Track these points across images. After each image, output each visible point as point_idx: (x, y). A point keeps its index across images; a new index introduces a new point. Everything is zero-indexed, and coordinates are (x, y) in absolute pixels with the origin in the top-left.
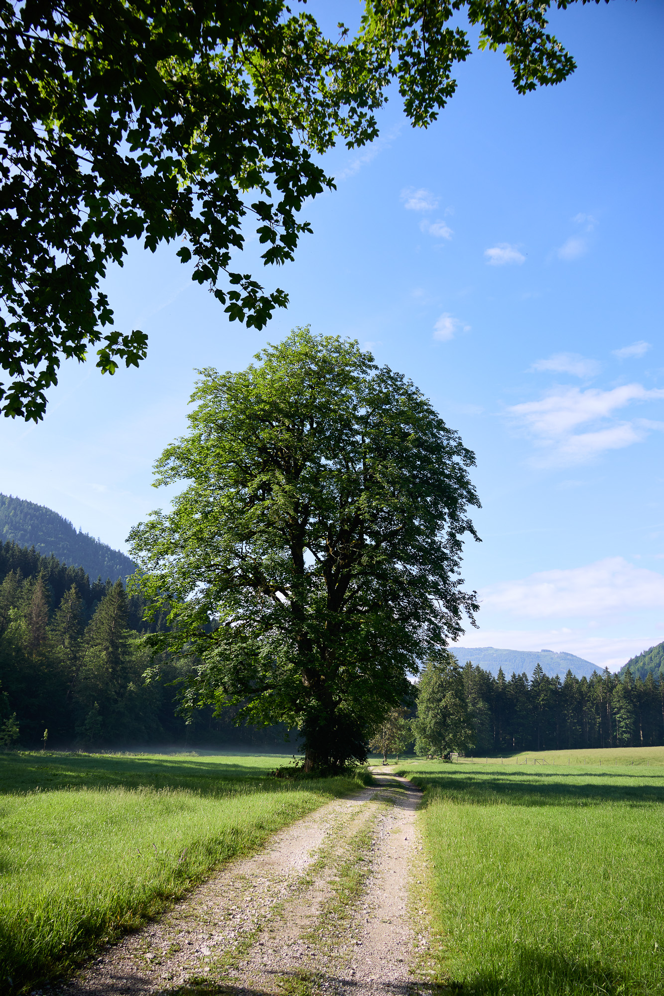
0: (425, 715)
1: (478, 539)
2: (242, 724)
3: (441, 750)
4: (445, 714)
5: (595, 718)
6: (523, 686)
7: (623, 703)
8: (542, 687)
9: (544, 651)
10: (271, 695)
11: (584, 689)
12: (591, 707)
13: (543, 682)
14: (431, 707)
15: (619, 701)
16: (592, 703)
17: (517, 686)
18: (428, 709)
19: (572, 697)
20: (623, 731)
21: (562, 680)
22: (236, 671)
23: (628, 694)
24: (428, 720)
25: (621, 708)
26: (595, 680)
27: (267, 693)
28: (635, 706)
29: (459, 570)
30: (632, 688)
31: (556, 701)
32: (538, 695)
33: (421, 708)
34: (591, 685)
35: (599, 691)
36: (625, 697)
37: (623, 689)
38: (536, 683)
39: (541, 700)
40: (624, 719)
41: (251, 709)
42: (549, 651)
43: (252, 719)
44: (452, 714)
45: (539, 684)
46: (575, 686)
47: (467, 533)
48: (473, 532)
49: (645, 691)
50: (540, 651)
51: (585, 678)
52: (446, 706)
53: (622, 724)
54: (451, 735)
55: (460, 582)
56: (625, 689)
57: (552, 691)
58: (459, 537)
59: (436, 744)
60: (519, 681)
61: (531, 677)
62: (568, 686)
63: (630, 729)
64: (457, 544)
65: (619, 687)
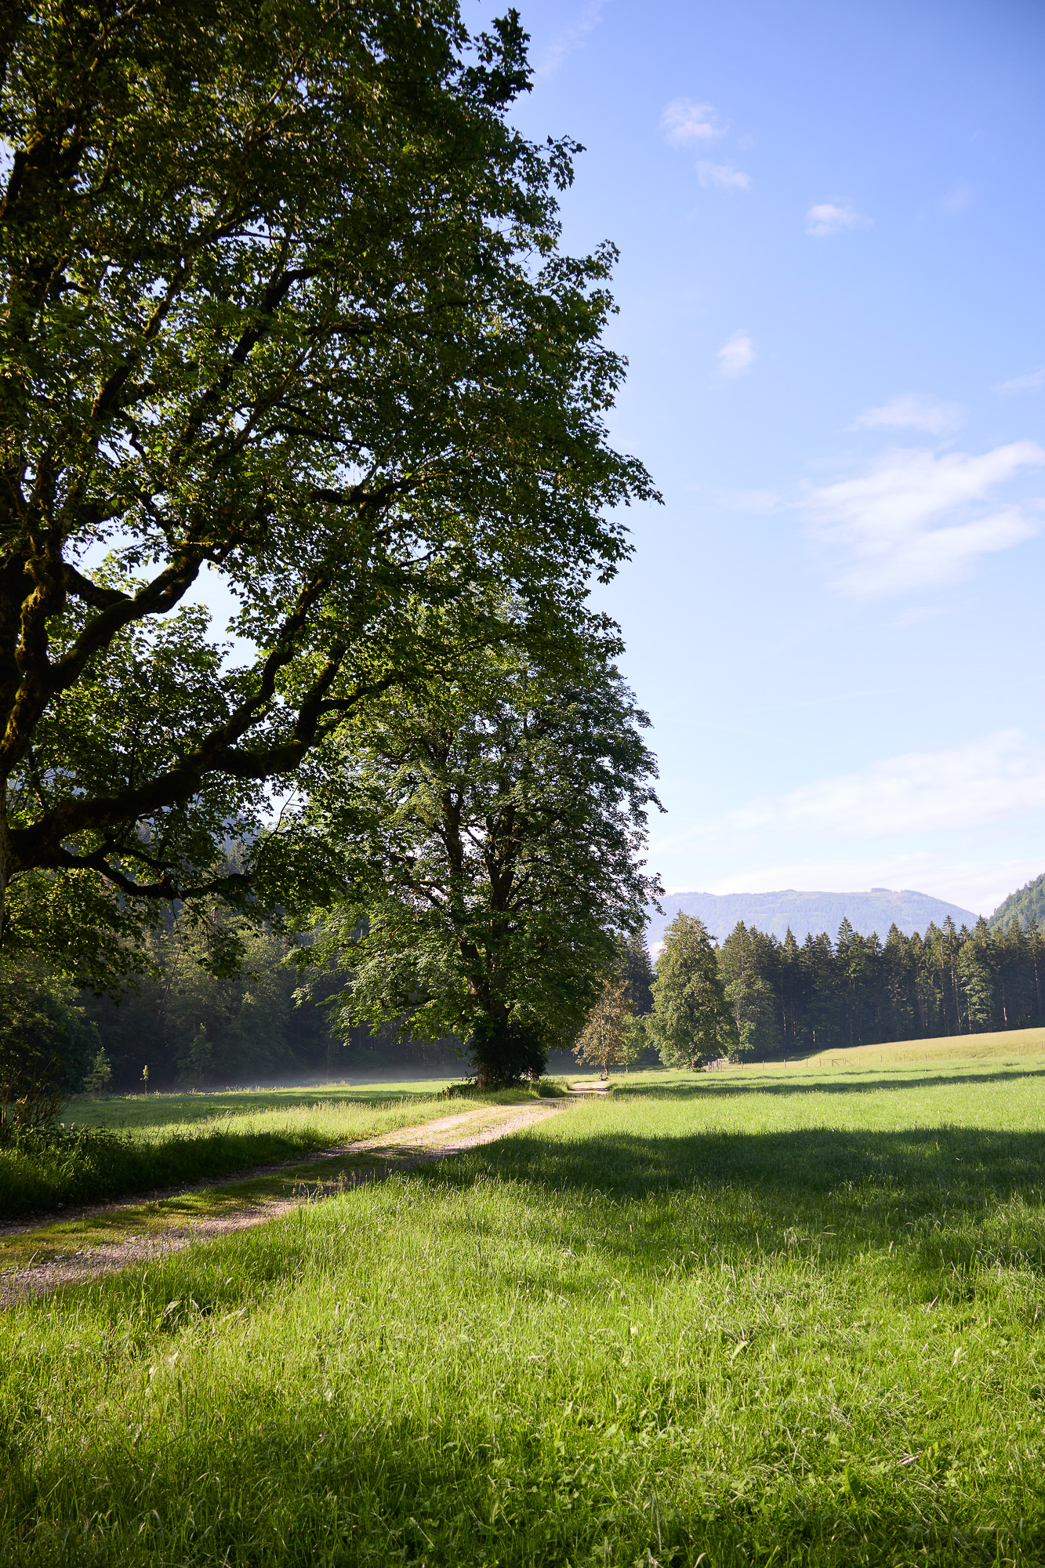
0: (666, 1009)
1: (663, 810)
2: (405, 1040)
3: (689, 1055)
4: (692, 1004)
5: (934, 993)
6: (825, 952)
7: (975, 968)
8: (852, 952)
9: (875, 890)
10: (434, 1006)
11: (916, 951)
12: (927, 978)
13: (855, 946)
14: (671, 997)
15: (968, 966)
16: (929, 971)
17: (814, 953)
18: (667, 999)
19: (899, 964)
20: (978, 1010)
21: (883, 941)
22: (394, 985)
23: (982, 955)
24: (668, 1015)
25: (971, 976)
26: (933, 936)
27: (429, 1004)
28: (992, 971)
29: (646, 844)
30: (988, 945)
31: (873, 971)
32: (848, 964)
33: (658, 998)
34: (928, 944)
35: (939, 952)
36: (977, 959)
37: (975, 947)
38: (843, 947)
39: (851, 972)
40: (978, 992)
41: (415, 1023)
42: (884, 890)
43: (417, 1033)
44: (702, 1004)
45: (848, 947)
46: (903, 948)
47: (650, 802)
48: (656, 801)
49: (1008, 948)
50: (869, 890)
51: (917, 934)
52: (693, 993)
53: (975, 999)
54: (701, 1033)
55: (642, 862)
56: (977, 947)
57: (868, 956)
58: (642, 808)
59: (681, 1047)
60: (818, 947)
61: (834, 940)
62: (891, 949)
63: (986, 1005)
64: (640, 816)
65: (968, 945)
